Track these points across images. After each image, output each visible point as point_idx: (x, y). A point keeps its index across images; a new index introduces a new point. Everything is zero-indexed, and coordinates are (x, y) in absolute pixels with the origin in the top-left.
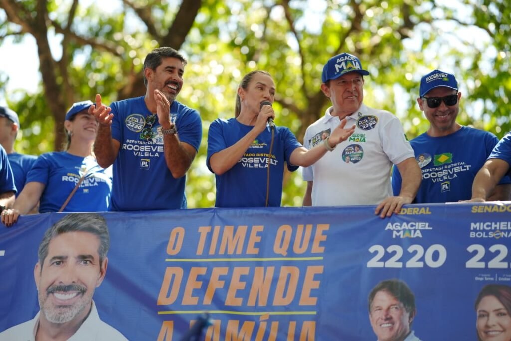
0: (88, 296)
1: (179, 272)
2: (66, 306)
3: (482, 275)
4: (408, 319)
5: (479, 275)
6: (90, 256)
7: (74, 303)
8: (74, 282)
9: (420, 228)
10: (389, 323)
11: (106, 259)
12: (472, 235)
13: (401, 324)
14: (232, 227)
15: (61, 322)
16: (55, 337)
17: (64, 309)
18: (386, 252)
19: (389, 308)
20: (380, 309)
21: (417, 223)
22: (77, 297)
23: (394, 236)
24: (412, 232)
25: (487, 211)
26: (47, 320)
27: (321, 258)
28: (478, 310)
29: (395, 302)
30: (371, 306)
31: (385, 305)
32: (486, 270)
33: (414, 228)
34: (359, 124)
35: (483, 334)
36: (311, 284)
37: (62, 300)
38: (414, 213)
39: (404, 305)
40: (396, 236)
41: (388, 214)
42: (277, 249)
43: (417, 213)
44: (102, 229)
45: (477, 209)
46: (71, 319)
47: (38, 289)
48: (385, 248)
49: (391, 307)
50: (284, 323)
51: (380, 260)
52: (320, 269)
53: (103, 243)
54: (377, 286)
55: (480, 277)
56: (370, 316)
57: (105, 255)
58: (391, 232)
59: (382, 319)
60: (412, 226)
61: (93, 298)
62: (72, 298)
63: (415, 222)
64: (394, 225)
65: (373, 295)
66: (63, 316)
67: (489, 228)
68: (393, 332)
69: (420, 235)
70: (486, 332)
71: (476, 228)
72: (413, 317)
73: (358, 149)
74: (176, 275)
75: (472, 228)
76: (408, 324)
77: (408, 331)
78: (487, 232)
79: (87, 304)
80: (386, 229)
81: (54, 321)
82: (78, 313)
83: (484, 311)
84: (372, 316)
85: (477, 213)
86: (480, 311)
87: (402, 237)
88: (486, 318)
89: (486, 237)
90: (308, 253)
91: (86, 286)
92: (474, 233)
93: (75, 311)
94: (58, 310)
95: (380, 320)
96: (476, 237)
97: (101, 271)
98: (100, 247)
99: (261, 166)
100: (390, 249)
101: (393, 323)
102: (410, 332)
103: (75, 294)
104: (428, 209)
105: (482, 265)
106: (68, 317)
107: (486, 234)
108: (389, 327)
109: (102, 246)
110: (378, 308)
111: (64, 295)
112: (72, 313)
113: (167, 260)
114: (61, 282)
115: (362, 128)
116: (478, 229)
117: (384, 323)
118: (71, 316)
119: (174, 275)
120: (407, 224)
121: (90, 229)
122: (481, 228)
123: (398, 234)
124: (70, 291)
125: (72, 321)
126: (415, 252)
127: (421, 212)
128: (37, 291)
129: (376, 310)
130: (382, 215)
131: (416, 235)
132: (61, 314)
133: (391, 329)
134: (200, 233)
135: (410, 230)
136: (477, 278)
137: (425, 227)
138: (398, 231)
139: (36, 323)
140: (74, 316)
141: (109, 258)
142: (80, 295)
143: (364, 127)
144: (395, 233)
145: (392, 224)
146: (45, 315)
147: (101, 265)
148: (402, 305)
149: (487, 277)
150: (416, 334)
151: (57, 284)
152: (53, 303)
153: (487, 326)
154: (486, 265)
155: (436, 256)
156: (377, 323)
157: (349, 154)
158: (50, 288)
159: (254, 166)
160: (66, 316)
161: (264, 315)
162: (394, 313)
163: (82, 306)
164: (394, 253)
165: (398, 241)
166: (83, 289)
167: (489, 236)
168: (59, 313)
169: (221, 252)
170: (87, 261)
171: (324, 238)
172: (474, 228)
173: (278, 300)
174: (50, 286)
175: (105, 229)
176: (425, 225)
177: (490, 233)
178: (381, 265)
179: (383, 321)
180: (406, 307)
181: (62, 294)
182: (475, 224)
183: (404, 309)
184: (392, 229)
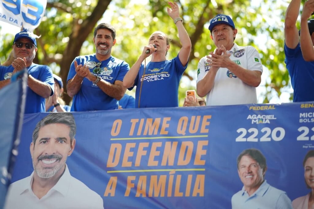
0: (63, 161)
1: (119, 146)
2: (49, 168)
3: (307, 144)
4: (262, 173)
5: (305, 144)
6: (65, 138)
7: (55, 166)
8: (54, 153)
9: (269, 118)
10: (250, 175)
11: (74, 140)
12: (301, 121)
13: (258, 176)
14: (152, 119)
15: (47, 178)
16: (43, 187)
17: (48, 170)
18: (248, 132)
19: (250, 166)
20: (244, 167)
21: (267, 116)
22: (56, 163)
23: (253, 123)
24: (264, 120)
25: (310, 107)
26: (38, 176)
27: (207, 136)
28: (305, 166)
29: (254, 162)
30: (239, 165)
31: (247, 165)
32: (310, 142)
33: (265, 118)
35: (309, 181)
36: (201, 152)
37: (47, 164)
38: (265, 109)
39: (260, 164)
40: (254, 122)
42: (179, 131)
43: (267, 109)
44: (71, 121)
45: (305, 106)
46: (53, 175)
47: (32, 158)
48: (247, 129)
49: (252, 165)
50: (184, 176)
51: (244, 137)
52: (206, 143)
53: (72, 130)
54: (242, 153)
55: (306, 146)
56: (238, 171)
57: (74, 137)
58: (250, 120)
59: (246, 173)
60: (264, 117)
61: (66, 163)
62: (53, 163)
63: (266, 115)
64: (253, 116)
65: (240, 158)
66: (48, 174)
67: (311, 116)
68: (253, 181)
69: (269, 122)
70: (311, 180)
71: (303, 116)
72: (265, 171)
74: (117, 149)
75: (300, 117)
76: (262, 176)
77: (262, 180)
78: (310, 119)
79: (63, 166)
80: (248, 118)
81: (43, 177)
82: (57, 172)
83: (309, 167)
84: (239, 171)
85: (304, 108)
86: (307, 167)
87: (257, 123)
88: (310, 171)
89: (310, 122)
90: (198, 133)
91: (62, 156)
92: (302, 120)
93: (55, 171)
94: (45, 170)
95: (245, 173)
96: (303, 122)
97: (71, 146)
98: (70, 132)
99: (159, 79)
100: (250, 131)
101: (253, 175)
102: (264, 181)
103: (55, 161)
104: (273, 106)
105: (307, 139)
106: (51, 175)
107: (309, 120)
108: (250, 178)
109: (72, 132)
110: (243, 166)
111: (48, 161)
112: (54, 172)
113: (112, 139)
114: (46, 154)
115: (236, 56)
116: (304, 117)
117: (247, 176)
118: (53, 174)
119: (116, 149)
120: (261, 116)
121: (64, 122)
122: (306, 116)
123: (255, 122)
124: (52, 159)
125: (54, 177)
126: (266, 132)
127: (269, 108)
128: (32, 159)
129: (242, 167)
131: (266, 122)
132: (47, 172)
133: (252, 179)
134: (132, 123)
135: (262, 120)
136: (304, 147)
137: (272, 118)
138: (255, 120)
139: (32, 179)
140: (55, 173)
141: (76, 139)
142: (58, 161)
143: (238, 56)
144: (253, 121)
145: (251, 116)
146: (37, 173)
147: (71, 144)
148: (258, 164)
149: (310, 146)
150: (268, 182)
151: (44, 154)
152: (42, 166)
153: (311, 176)
154: (310, 138)
155: (278, 134)
156: (243, 176)
158: (39, 157)
159: (154, 80)
160: (50, 174)
161: (172, 171)
162: (253, 169)
163: (59, 168)
164: (253, 133)
165: (255, 126)
166: (60, 157)
167: (312, 121)
168: (46, 172)
169: (145, 134)
170: (62, 141)
171: (208, 124)
172: (302, 117)
173: (181, 162)
174: (39, 156)
175: (73, 121)
176: (272, 117)
177: (312, 119)
178: (244, 140)
179: (247, 174)
180: (261, 165)
181: (47, 160)
182: (302, 113)
183: (259, 166)
184: (251, 118)
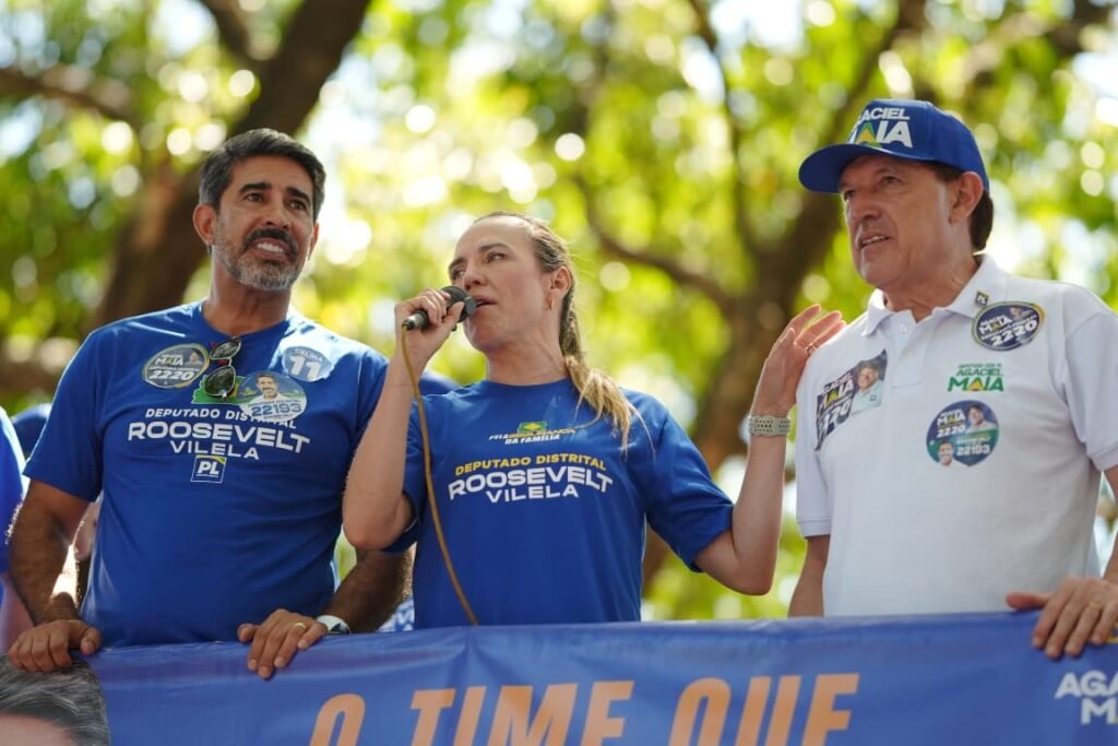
14: (526, 692)
23: (1086, 719)
34: (980, 334)
40: (1093, 716)
41: (1071, 647)
58: (1074, 702)
64: (1086, 678)
73: (981, 415)
80: (1059, 694)
87: (1111, 720)
99: (552, 492)
115: (989, 342)
123: (1099, 711)
130: (1051, 649)
138: (1099, 700)
143: (998, 341)
144: (1088, 708)
145: (1079, 677)
157: (951, 436)
159: (527, 494)
165: (1098, 736)
171: (842, 720)
184: (1077, 693)
